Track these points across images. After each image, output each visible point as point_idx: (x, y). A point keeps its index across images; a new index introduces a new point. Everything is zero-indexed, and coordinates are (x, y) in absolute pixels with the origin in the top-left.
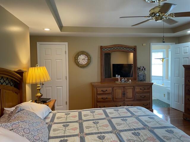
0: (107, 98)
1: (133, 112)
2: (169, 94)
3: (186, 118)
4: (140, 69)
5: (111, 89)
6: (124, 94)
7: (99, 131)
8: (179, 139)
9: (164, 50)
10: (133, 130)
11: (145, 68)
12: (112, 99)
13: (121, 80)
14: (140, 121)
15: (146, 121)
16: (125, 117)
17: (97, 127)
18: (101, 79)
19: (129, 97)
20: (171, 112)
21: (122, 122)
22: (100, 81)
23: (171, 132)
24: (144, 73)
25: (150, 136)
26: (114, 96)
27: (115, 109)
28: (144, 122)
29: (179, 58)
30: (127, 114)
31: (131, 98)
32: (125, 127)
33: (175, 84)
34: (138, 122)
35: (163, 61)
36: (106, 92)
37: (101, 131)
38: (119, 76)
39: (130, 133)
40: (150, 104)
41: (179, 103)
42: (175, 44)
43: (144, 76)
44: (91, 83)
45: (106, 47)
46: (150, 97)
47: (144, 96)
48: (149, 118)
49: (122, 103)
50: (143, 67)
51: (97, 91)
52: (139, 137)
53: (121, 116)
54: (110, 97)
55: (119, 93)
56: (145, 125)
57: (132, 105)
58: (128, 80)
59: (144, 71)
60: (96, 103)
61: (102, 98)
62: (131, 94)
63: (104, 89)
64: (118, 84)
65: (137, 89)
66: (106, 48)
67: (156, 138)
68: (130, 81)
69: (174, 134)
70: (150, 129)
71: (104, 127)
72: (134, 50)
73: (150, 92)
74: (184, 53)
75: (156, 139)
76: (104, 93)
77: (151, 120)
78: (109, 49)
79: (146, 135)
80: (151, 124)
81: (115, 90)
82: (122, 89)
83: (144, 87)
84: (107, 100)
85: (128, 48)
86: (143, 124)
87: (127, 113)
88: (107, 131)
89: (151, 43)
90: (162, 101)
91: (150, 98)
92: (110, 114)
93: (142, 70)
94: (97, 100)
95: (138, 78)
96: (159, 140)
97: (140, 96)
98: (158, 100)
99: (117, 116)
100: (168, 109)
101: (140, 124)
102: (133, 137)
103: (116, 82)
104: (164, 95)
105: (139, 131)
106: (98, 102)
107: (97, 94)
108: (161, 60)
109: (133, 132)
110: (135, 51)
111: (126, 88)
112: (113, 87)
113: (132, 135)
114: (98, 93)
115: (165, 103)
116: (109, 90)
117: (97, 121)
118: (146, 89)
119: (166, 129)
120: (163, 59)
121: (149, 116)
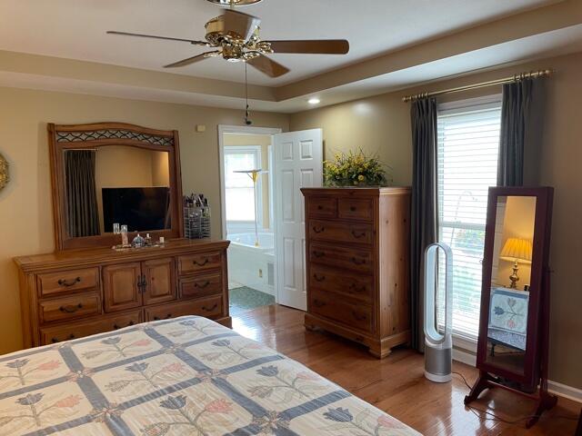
0: (80, 306)
1: (166, 336)
2: (271, 267)
3: (313, 327)
4: (191, 201)
5: (94, 272)
6: (141, 285)
7: (39, 428)
8: (291, 387)
9: (257, 147)
10: (165, 394)
11: (206, 200)
12: (100, 307)
13: (130, 241)
14: (189, 359)
15: (205, 356)
16: (141, 358)
17: (34, 412)
18: (57, 242)
19: (158, 293)
20: (277, 315)
21: (131, 375)
22: (50, 247)
23: (271, 372)
24: (204, 215)
25: (214, 399)
26: (108, 295)
27: (106, 339)
28: (200, 359)
29: (292, 171)
30: (150, 346)
31: (166, 294)
32: (139, 391)
33: (286, 240)
34: (183, 363)
35: (254, 179)
36: (78, 286)
37: (49, 425)
38: (125, 228)
39: (155, 404)
40: (222, 304)
41: (294, 290)
42: (283, 132)
43: (205, 222)
44: (14, 260)
45: (70, 129)
46: (222, 282)
47: (204, 283)
48: (215, 344)
49: (137, 315)
50: (201, 197)
51: (39, 287)
52: (183, 408)
53: (128, 357)
54: (91, 299)
55: (124, 282)
56: (202, 369)
57: (169, 316)
58: (155, 238)
59: (203, 207)
60: (35, 329)
61: (62, 309)
62: (166, 282)
63: (71, 277)
64: (122, 254)
65: (185, 265)
66: (70, 132)
67: (232, 401)
68: (162, 239)
69: (278, 375)
70: (214, 378)
71: (61, 409)
72: (171, 142)
73: (222, 269)
74: (303, 157)
75: (230, 404)
76: (68, 289)
77: (219, 350)
78: (84, 137)
79: (204, 397)
80: (219, 362)
81: (111, 275)
82: (135, 268)
83: (203, 255)
84: (80, 312)
85: (152, 136)
86: (195, 368)
87: (148, 343)
88: (75, 417)
89: (220, 126)
90: (255, 291)
91: (221, 286)
92: (88, 358)
93: (198, 203)
94: (40, 319)
95: (185, 229)
96: (240, 403)
97: (193, 284)
98: (245, 287)
99: (114, 360)
100: (269, 310)
101: (187, 367)
102: (164, 415)
103: (114, 247)
104: (261, 271)
105: (184, 390)
106: (44, 323)
107: (39, 298)
108: (251, 174)
109: (164, 398)
110: (173, 145)
111: (147, 263)
112: (103, 267)
113: (162, 409)
114: (44, 292)
115: (263, 294)
116: (90, 276)
117: (33, 393)
118: (210, 260)
119: (259, 367)
120: (254, 172)
121: (215, 340)
